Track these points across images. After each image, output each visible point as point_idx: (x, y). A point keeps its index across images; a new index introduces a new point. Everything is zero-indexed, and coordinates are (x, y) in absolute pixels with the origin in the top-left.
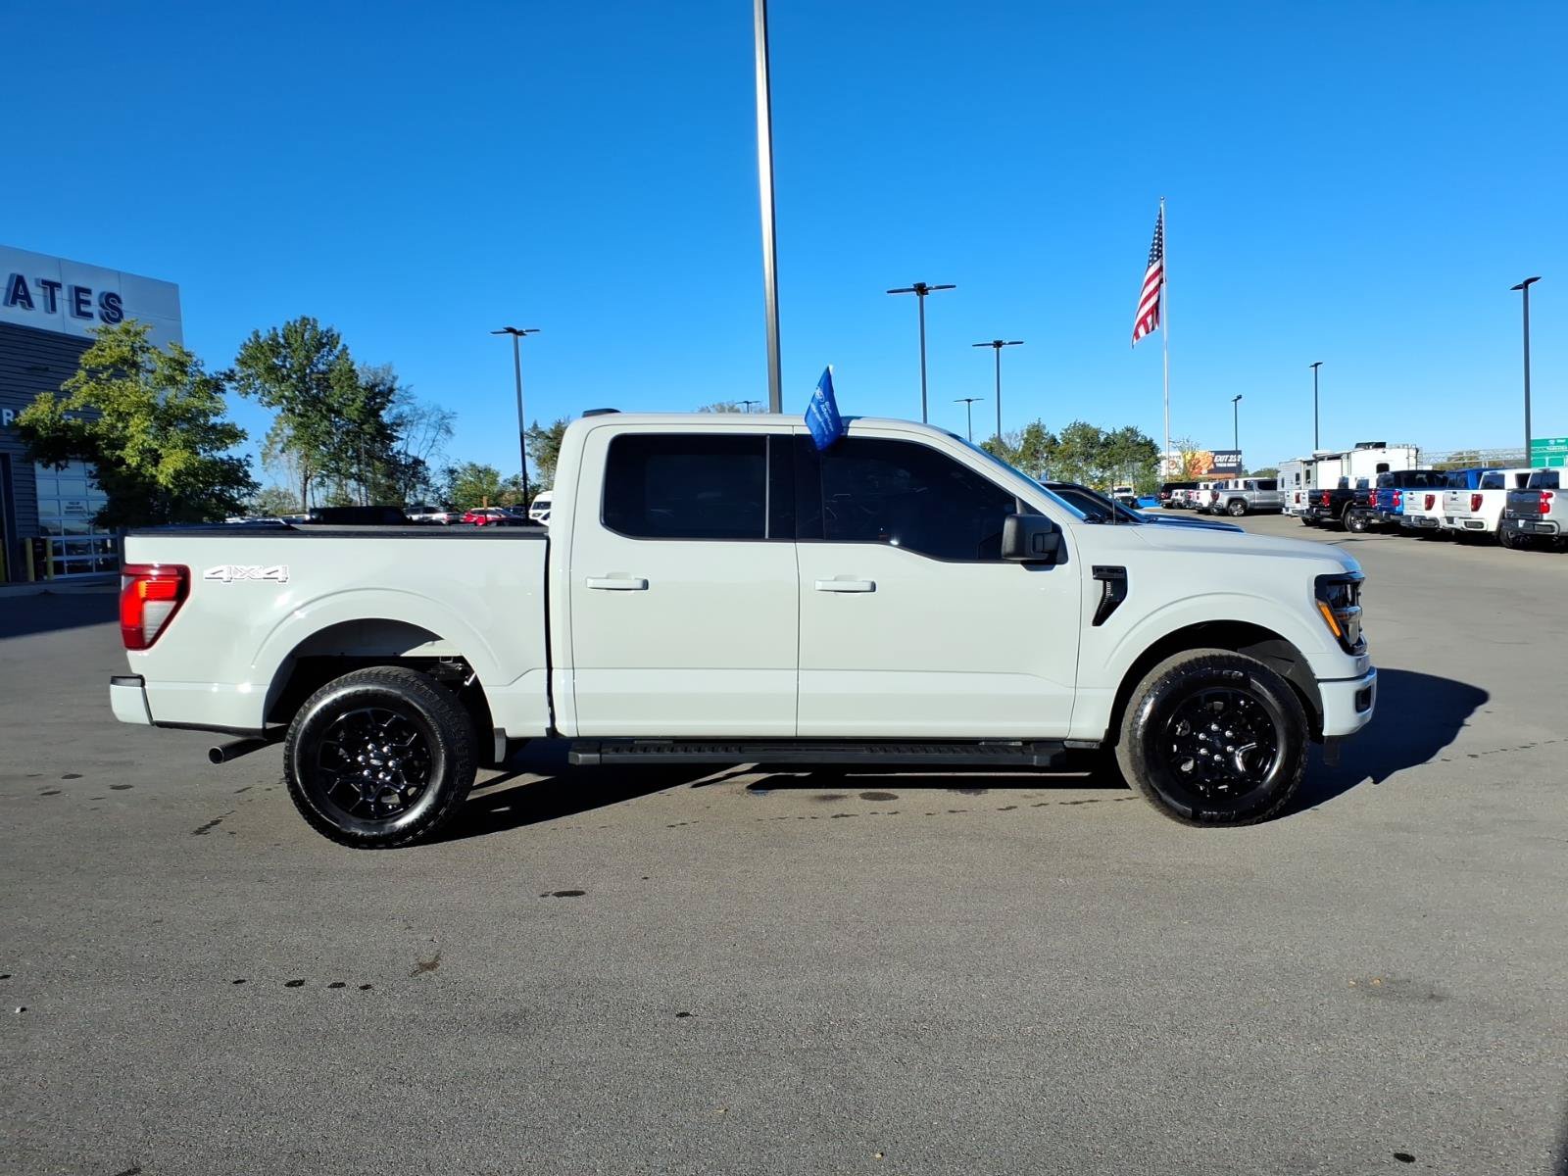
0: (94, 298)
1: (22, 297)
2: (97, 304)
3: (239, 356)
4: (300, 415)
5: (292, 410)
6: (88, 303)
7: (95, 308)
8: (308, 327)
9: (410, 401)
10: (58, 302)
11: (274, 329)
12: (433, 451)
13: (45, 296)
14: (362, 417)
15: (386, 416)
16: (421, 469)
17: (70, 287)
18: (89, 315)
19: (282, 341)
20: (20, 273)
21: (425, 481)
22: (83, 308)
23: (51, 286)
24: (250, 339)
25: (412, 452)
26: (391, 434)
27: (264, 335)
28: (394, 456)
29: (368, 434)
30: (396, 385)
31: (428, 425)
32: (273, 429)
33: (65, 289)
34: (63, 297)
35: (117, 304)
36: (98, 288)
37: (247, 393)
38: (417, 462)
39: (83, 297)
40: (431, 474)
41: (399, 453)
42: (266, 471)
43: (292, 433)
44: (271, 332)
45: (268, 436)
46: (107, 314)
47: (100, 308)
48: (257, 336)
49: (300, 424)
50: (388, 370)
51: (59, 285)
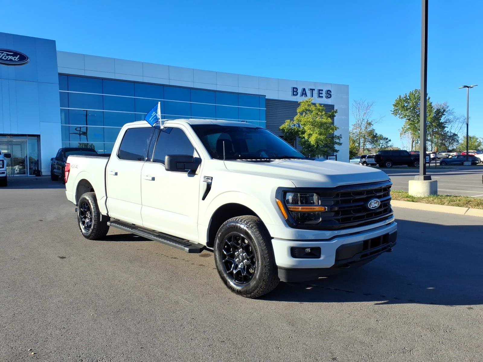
0: (324, 92)
1: (304, 94)
2: (325, 93)
3: (394, 104)
4: (412, 121)
5: (409, 120)
6: (322, 93)
7: (324, 95)
8: (417, 92)
9: (452, 114)
10: (314, 94)
11: (406, 94)
12: (461, 131)
13: (311, 93)
14: (432, 120)
15: (442, 120)
16: (456, 137)
17: (317, 90)
18: (322, 97)
19: (408, 98)
20: (304, 88)
21: (458, 141)
22: (321, 95)
23: (312, 90)
24: (398, 98)
25: (453, 131)
26: (444, 126)
27: (402, 96)
28: (446, 133)
29: (434, 126)
30: (447, 110)
31: (459, 122)
32: (404, 126)
33: (316, 90)
34: (315, 93)
35: (330, 93)
36: (325, 89)
37: (396, 115)
38: (455, 135)
39: (321, 92)
40: (460, 139)
41: (448, 132)
42: (401, 139)
43: (408, 126)
44: (405, 95)
45: (402, 128)
46: (327, 96)
47: (325, 95)
48: (400, 97)
49: (411, 124)
50: (445, 104)
51: (314, 90)
